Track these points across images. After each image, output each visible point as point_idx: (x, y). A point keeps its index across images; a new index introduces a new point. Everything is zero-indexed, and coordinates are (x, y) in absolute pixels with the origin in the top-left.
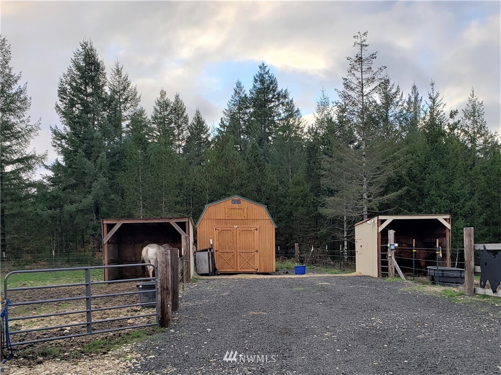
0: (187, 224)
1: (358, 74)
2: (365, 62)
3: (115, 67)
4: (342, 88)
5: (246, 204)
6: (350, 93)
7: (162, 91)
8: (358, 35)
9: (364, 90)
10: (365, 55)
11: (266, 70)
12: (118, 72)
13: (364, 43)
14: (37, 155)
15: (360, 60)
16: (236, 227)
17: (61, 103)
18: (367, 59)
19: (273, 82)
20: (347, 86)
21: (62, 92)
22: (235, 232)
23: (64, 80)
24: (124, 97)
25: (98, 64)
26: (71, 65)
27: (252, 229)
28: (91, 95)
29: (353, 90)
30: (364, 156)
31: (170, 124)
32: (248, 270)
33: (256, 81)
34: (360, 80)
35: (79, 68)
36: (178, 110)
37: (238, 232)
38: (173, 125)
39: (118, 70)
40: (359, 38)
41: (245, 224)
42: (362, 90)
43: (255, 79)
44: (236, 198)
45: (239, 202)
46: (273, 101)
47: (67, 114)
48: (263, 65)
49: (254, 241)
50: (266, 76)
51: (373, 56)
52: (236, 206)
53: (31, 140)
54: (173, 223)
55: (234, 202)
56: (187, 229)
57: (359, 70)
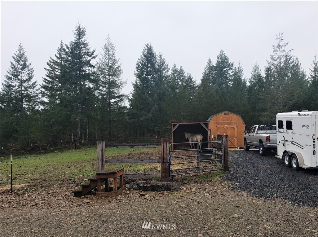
0: (208, 124)
1: (278, 53)
2: (282, 47)
3: (159, 54)
4: (270, 60)
5: (231, 115)
6: (274, 62)
7: (174, 65)
8: (279, 34)
9: (281, 61)
10: (282, 44)
11: (223, 53)
12: (160, 57)
13: (282, 38)
14: (125, 95)
15: (279, 46)
16: (226, 125)
17: (137, 71)
18: (283, 46)
19: (226, 58)
20: (272, 59)
21: (138, 66)
22: (225, 128)
23: (139, 61)
24: (162, 68)
25: (154, 54)
26: (142, 54)
27: (234, 127)
28: (150, 67)
29: (275, 61)
30: (281, 92)
31: (177, 80)
32: (233, 146)
33: (218, 58)
34: (279, 56)
35: (145, 56)
36: (181, 73)
37: (227, 128)
38: (179, 80)
39: (160, 56)
40: (279, 36)
41: (231, 124)
42: (280, 60)
43: (218, 57)
44: (226, 112)
45: (227, 114)
46: (226, 68)
47: (139, 76)
48: (222, 50)
49: (235, 132)
50: (223, 56)
51: (286, 45)
52: (226, 116)
53: (123, 88)
54: (202, 123)
55: (225, 114)
56: (208, 126)
57: (279, 51)
